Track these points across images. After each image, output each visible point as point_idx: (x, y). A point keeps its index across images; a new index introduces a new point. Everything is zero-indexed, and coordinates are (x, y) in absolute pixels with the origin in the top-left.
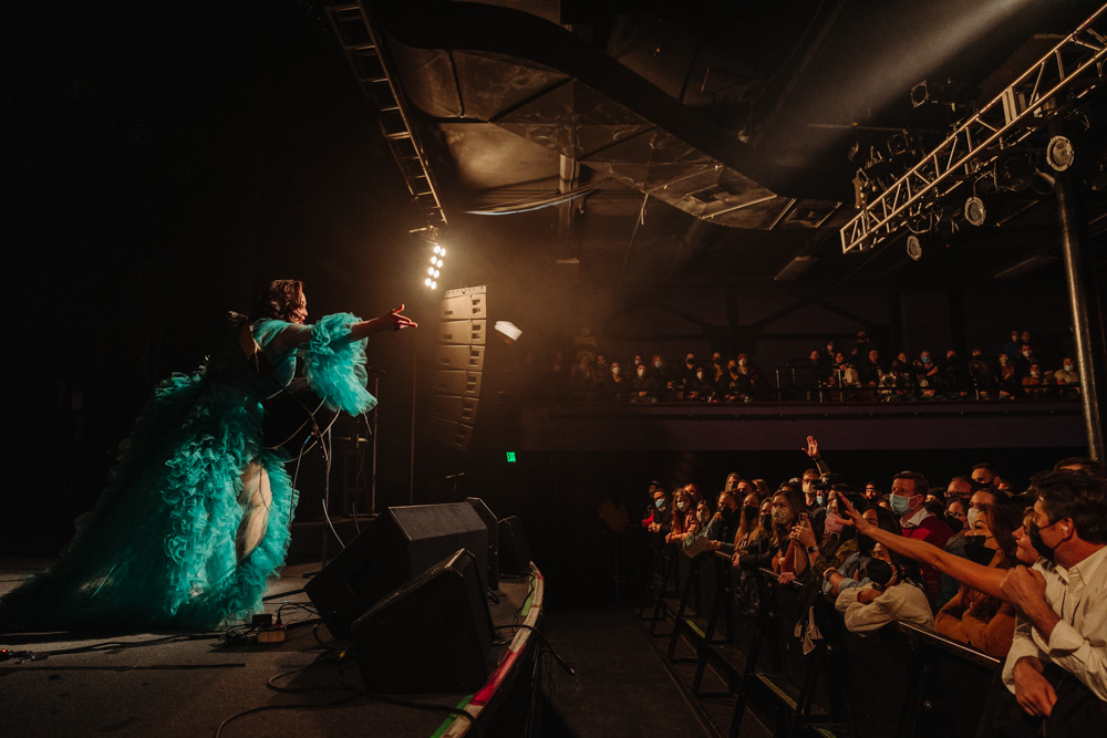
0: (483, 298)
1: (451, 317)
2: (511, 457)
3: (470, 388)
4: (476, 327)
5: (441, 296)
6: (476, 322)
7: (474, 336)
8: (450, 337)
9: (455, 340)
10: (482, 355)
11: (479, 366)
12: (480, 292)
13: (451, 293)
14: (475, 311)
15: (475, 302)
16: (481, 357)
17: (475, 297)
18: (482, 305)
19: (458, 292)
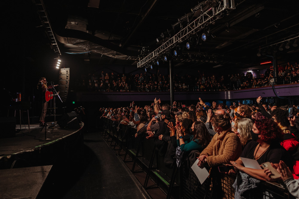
0: (69, 70)
1: (62, 74)
2: (74, 103)
3: (66, 89)
4: (67, 77)
5: (59, 70)
6: (67, 76)
7: (67, 78)
8: (62, 78)
9: (63, 79)
10: (69, 82)
11: (68, 85)
12: (68, 69)
13: (62, 69)
14: (67, 73)
15: (67, 71)
16: (68, 83)
17: (67, 70)
18: (69, 72)
19: (63, 69)
